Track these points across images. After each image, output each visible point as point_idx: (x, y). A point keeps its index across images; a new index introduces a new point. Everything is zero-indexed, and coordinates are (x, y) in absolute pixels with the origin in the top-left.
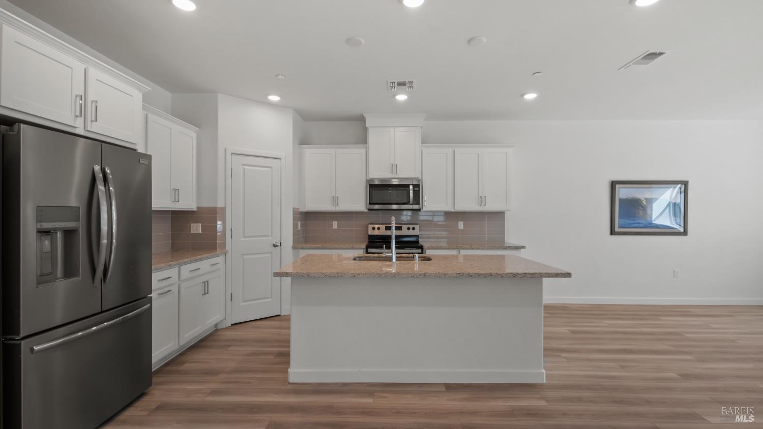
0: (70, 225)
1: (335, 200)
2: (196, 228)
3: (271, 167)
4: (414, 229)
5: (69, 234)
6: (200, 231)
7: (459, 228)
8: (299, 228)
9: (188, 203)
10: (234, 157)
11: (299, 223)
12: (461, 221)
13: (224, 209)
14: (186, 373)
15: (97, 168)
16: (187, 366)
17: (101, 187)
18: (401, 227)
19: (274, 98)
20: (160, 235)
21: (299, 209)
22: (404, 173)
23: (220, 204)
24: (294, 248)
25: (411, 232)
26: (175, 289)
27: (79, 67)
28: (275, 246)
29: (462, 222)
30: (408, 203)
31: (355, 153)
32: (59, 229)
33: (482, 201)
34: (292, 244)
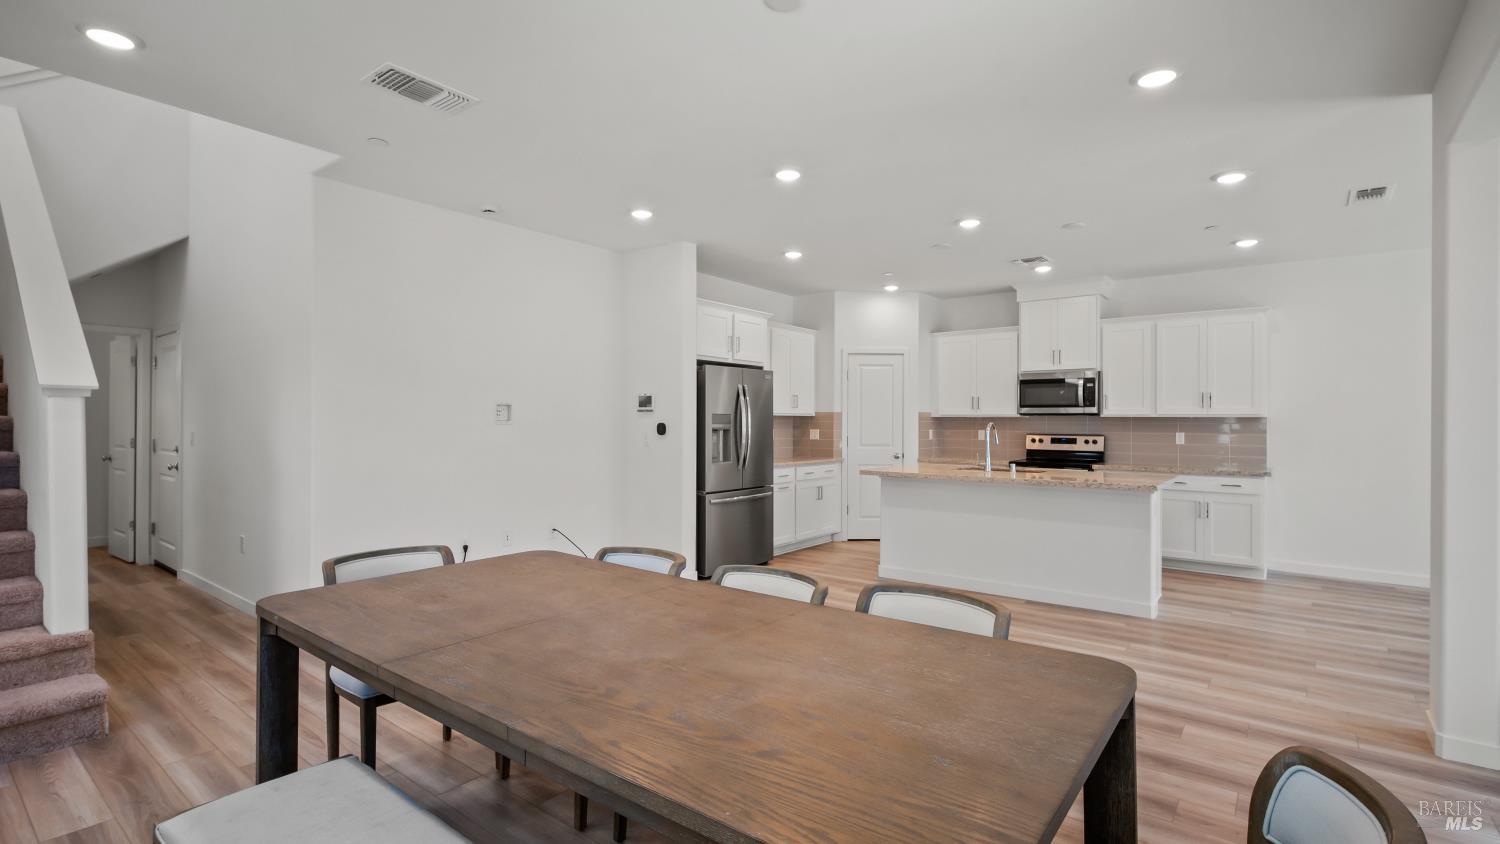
0: (726, 426)
1: (975, 402)
2: (815, 434)
3: (891, 365)
4: (1095, 442)
5: (726, 432)
6: (818, 437)
7: (1178, 443)
8: (931, 437)
9: (806, 409)
10: (851, 357)
11: (931, 432)
12: (1181, 431)
13: (840, 414)
14: (799, 560)
15: (740, 387)
16: (799, 557)
17: (742, 397)
18: (1075, 439)
19: (892, 288)
20: (781, 439)
21: (930, 414)
22: (1072, 361)
23: (836, 409)
24: (919, 461)
25: (1091, 447)
26: (792, 486)
27: (729, 314)
28: (897, 458)
29: (1183, 434)
30: (1077, 406)
31: (1003, 337)
32: (720, 429)
33: (1206, 399)
34: (917, 456)
